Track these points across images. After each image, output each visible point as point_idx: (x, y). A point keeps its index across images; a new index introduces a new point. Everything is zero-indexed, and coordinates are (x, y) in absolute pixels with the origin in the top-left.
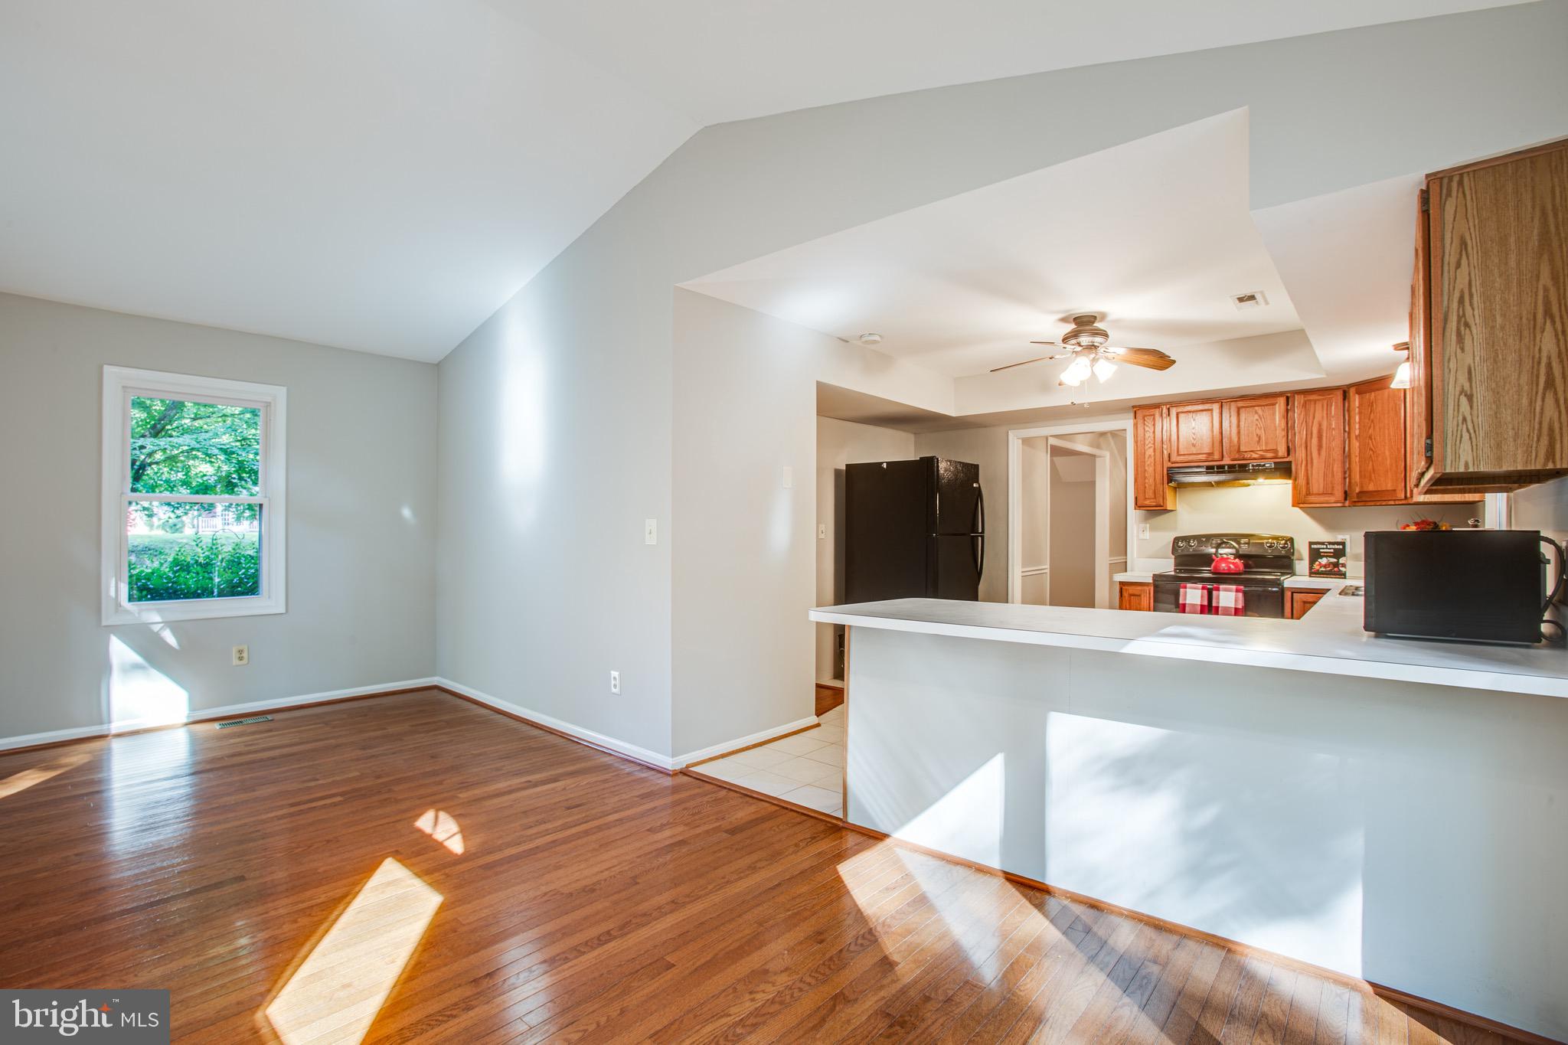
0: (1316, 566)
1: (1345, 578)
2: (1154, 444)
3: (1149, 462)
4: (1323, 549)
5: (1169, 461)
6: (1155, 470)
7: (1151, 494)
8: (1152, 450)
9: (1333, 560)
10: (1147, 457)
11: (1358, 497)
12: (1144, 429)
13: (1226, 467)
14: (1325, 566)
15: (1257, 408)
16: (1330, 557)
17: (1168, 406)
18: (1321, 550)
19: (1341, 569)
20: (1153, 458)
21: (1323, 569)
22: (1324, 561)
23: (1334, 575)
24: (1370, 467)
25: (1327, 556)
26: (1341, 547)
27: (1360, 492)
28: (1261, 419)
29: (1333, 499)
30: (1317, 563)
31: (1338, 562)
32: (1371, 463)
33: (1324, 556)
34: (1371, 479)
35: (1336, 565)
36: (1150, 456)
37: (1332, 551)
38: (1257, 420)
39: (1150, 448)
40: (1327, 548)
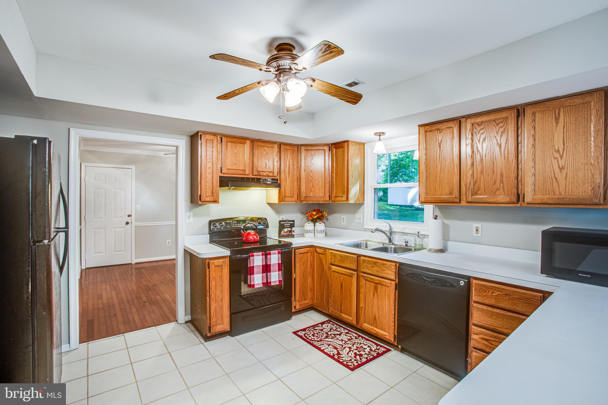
0: (282, 233)
1: (294, 237)
2: (212, 159)
3: (209, 172)
4: (286, 224)
5: (221, 172)
6: (212, 177)
7: (210, 194)
8: (211, 163)
9: (289, 229)
10: (208, 168)
11: (305, 199)
12: (206, 148)
13: (250, 179)
14: (286, 232)
15: (265, 148)
16: (288, 227)
17: (221, 136)
18: (285, 225)
19: (293, 233)
20: (211, 169)
21: (285, 234)
22: (286, 230)
23: (290, 236)
24: (311, 185)
25: (287, 228)
26: (293, 222)
27: (305, 197)
28: (267, 154)
29: (294, 199)
30: (283, 231)
31: (292, 230)
32: (311, 183)
33: (286, 228)
34: (311, 191)
35: (290, 231)
36: (210, 167)
37: (289, 224)
38: (265, 154)
39: (210, 162)
40: (287, 223)
